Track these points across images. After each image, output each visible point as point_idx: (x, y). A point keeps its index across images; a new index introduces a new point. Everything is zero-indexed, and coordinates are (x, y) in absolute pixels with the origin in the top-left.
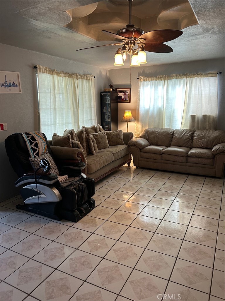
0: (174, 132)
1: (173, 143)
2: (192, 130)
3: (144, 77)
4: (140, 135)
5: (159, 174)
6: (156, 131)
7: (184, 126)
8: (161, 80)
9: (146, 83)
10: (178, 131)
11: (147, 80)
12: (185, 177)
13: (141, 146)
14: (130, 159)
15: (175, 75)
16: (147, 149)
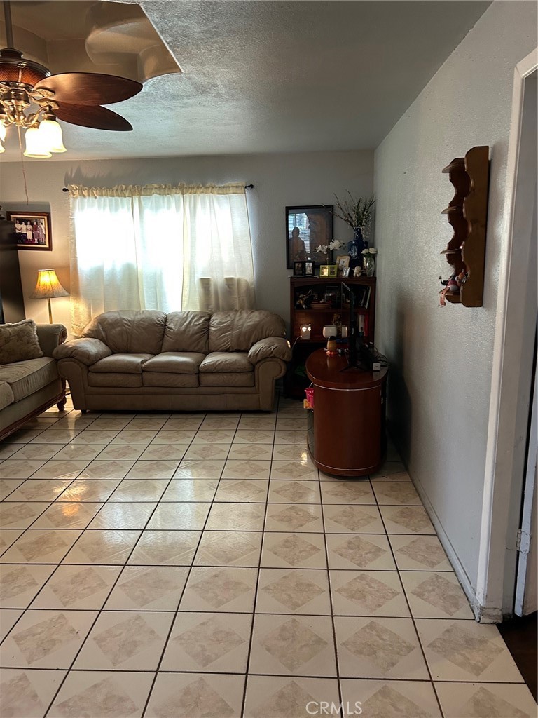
0: (166, 318)
1: (166, 345)
2: (205, 313)
3: (81, 186)
4: (86, 331)
5: (139, 420)
6: (124, 319)
7: (187, 305)
8: (125, 197)
9: (88, 201)
10: (175, 316)
11: (89, 196)
12: (197, 420)
13: (88, 358)
14: (64, 394)
15: (155, 185)
16: (105, 363)
